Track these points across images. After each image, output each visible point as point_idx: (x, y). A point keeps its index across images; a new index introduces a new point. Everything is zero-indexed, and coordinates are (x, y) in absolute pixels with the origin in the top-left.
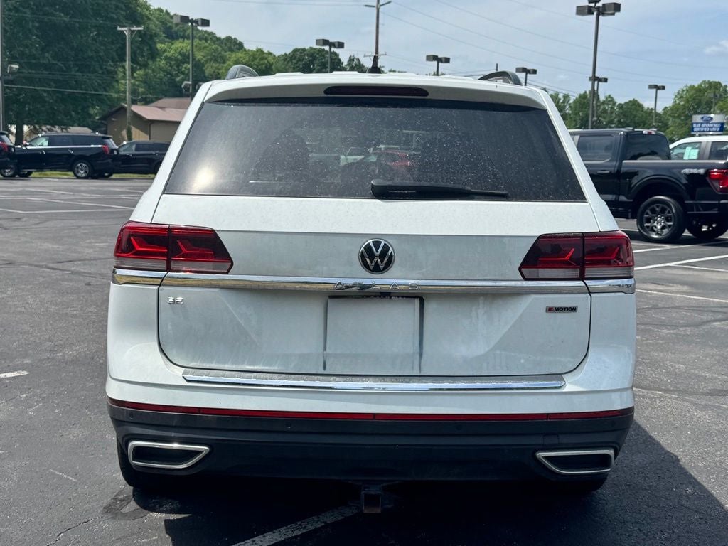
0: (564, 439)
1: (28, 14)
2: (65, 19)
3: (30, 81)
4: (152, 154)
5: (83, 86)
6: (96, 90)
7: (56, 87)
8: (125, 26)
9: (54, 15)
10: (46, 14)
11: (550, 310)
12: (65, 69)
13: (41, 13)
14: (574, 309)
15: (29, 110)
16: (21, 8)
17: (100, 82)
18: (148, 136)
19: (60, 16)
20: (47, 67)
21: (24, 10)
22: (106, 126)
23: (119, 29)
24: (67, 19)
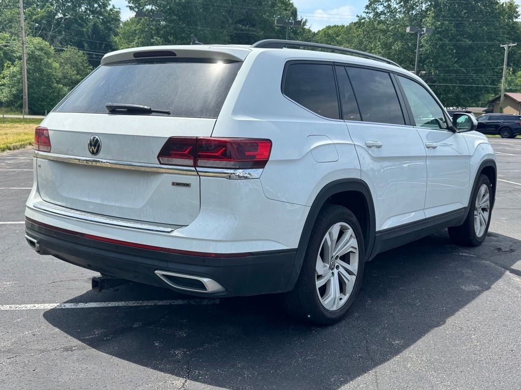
0: (171, 265)
1: (447, 41)
2: (469, 42)
3: (444, 80)
4: (499, 122)
5: (477, 83)
6: (484, 85)
7: (460, 84)
8: (505, 44)
9: (461, 41)
10: (459, 40)
11: (173, 184)
12: (465, 72)
13: (455, 40)
14: (188, 185)
15: (443, 97)
16: (443, 39)
17: (487, 79)
18: (518, 112)
19: (466, 41)
20: (456, 72)
21: (445, 39)
22: (493, 106)
23: (501, 46)
24: (470, 43)
